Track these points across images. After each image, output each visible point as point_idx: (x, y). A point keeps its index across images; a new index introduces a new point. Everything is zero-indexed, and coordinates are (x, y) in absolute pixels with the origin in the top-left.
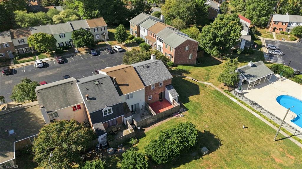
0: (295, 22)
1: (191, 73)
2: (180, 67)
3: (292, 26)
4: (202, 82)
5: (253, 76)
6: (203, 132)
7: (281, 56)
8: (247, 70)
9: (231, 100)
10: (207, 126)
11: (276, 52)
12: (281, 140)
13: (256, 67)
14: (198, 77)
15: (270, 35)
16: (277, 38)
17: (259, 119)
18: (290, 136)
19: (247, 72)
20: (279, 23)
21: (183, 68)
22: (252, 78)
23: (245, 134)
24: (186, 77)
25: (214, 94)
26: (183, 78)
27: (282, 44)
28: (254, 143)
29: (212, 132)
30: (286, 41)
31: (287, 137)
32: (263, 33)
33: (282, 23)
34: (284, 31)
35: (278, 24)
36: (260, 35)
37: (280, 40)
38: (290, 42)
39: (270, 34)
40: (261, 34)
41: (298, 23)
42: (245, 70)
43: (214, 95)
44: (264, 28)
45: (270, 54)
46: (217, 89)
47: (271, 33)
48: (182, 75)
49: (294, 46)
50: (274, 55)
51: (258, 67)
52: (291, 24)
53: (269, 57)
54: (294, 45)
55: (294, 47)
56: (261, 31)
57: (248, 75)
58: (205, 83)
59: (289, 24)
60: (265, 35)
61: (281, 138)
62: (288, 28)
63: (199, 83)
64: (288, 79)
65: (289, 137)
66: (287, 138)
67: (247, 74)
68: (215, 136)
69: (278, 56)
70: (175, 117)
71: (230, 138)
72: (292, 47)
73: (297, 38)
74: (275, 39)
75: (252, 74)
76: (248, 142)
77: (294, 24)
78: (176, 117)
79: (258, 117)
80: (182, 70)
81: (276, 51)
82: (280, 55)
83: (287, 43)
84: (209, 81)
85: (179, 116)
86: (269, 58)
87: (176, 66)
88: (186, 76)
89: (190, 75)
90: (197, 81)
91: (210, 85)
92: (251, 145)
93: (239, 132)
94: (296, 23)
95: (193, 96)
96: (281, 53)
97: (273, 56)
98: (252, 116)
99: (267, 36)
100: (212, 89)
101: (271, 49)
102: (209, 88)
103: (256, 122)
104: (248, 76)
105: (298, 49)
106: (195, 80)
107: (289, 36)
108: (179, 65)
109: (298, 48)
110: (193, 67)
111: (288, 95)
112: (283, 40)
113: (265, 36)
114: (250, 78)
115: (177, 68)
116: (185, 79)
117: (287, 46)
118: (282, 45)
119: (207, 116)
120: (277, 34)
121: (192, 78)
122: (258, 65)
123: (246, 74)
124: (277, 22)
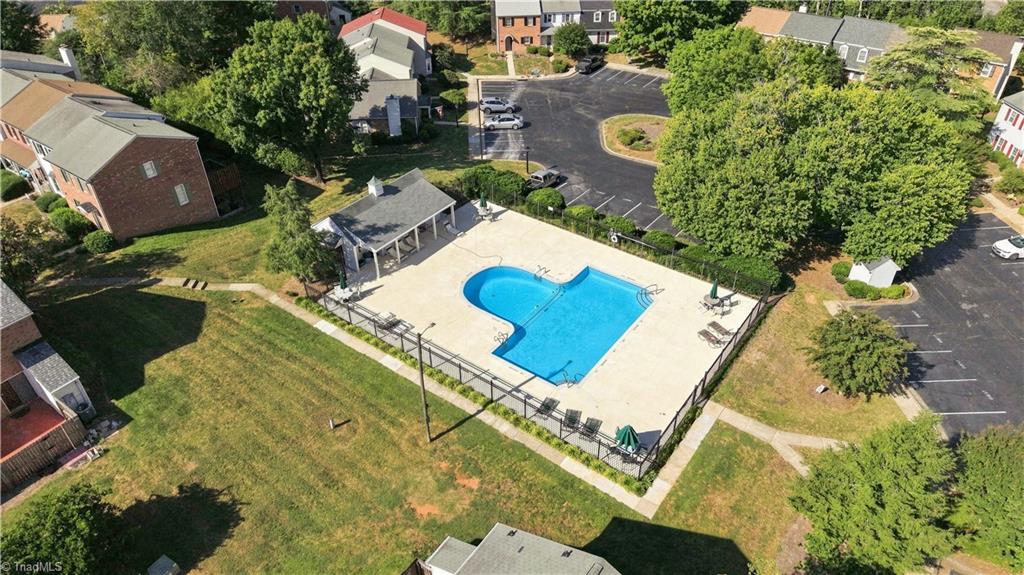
0: (559, 13)
1: (185, 259)
2: (144, 246)
3: (554, 24)
4: (223, 287)
5: (387, 229)
6: (175, 491)
7: (519, 131)
8: (365, 213)
9: (316, 329)
10: (192, 466)
11: (503, 120)
12: (452, 432)
13: (397, 195)
14: (212, 270)
15: (499, 63)
16: (519, 71)
17: (397, 375)
18: (481, 408)
19: (365, 219)
20: (515, 20)
21: (158, 246)
22: (381, 236)
23: (339, 446)
24: (161, 280)
25: (260, 323)
26: (145, 290)
27: (529, 90)
28: (362, 474)
29: (210, 482)
30: (542, 77)
31: (472, 414)
32: (479, 59)
33: (523, 20)
34: (537, 43)
35: (513, 25)
36: (468, 66)
37: (526, 77)
38: (553, 76)
39: (500, 58)
40: (472, 64)
41: (568, 15)
42: (359, 212)
43: (260, 328)
44: (483, 44)
45: (488, 129)
46: (275, 299)
47: (503, 56)
48: (143, 275)
49: (563, 90)
50: (501, 132)
51: (406, 191)
52: (550, 20)
53: (483, 139)
54: (560, 85)
55: (563, 93)
56: (473, 53)
57: (369, 226)
58: (235, 287)
59: (545, 21)
60: (482, 67)
61: (453, 424)
62: (547, 32)
63: (210, 293)
64: (509, 211)
65: (479, 412)
66: (471, 416)
67: (365, 224)
68: (220, 493)
69: (513, 131)
70: (68, 466)
71: (277, 481)
72: (557, 92)
73: (572, 62)
74: (512, 75)
75: (381, 224)
76: (341, 474)
77: (559, 18)
78: (74, 465)
79: (394, 369)
80: (151, 255)
81: (503, 116)
82: (516, 128)
83: (544, 82)
84: (253, 277)
85: (85, 458)
86: (484, 145)
87: (129, 242)
88: (159, 277)
89: (179, 268)
90: (203, 288)
91: (249, 292)
92: (351, 483)
93: (315, 447)
94: (563, 14)
95: (165, 356)
96: (516, 121)
97: (497, 135)
98: (379, 369)
99: (489, 68)
100: (256, 304)
101: (492, 112)
102: (249, 303)
103: (387, 390)
104: (368, 233)
105: (571, 98)
106: (194, 286)
107: (552, 59)
108: (140, 237)
109: (571, 94)
110: (203, 232)
111: (502, 265)
112: (533, 74)
113: (484, 70)
114: (375, 238)
115: (130, 250)
116: (155, 289)
117: (543, 92)
118: (529, 93)
119: (203, 424)
120: (518, 56)
121: (180, 281)
122: (404, 186)
123: (360, 227)
124: (509, 18)
